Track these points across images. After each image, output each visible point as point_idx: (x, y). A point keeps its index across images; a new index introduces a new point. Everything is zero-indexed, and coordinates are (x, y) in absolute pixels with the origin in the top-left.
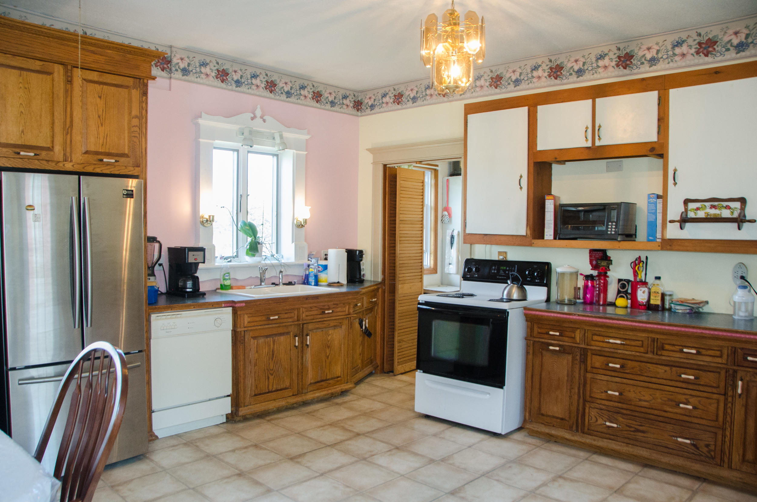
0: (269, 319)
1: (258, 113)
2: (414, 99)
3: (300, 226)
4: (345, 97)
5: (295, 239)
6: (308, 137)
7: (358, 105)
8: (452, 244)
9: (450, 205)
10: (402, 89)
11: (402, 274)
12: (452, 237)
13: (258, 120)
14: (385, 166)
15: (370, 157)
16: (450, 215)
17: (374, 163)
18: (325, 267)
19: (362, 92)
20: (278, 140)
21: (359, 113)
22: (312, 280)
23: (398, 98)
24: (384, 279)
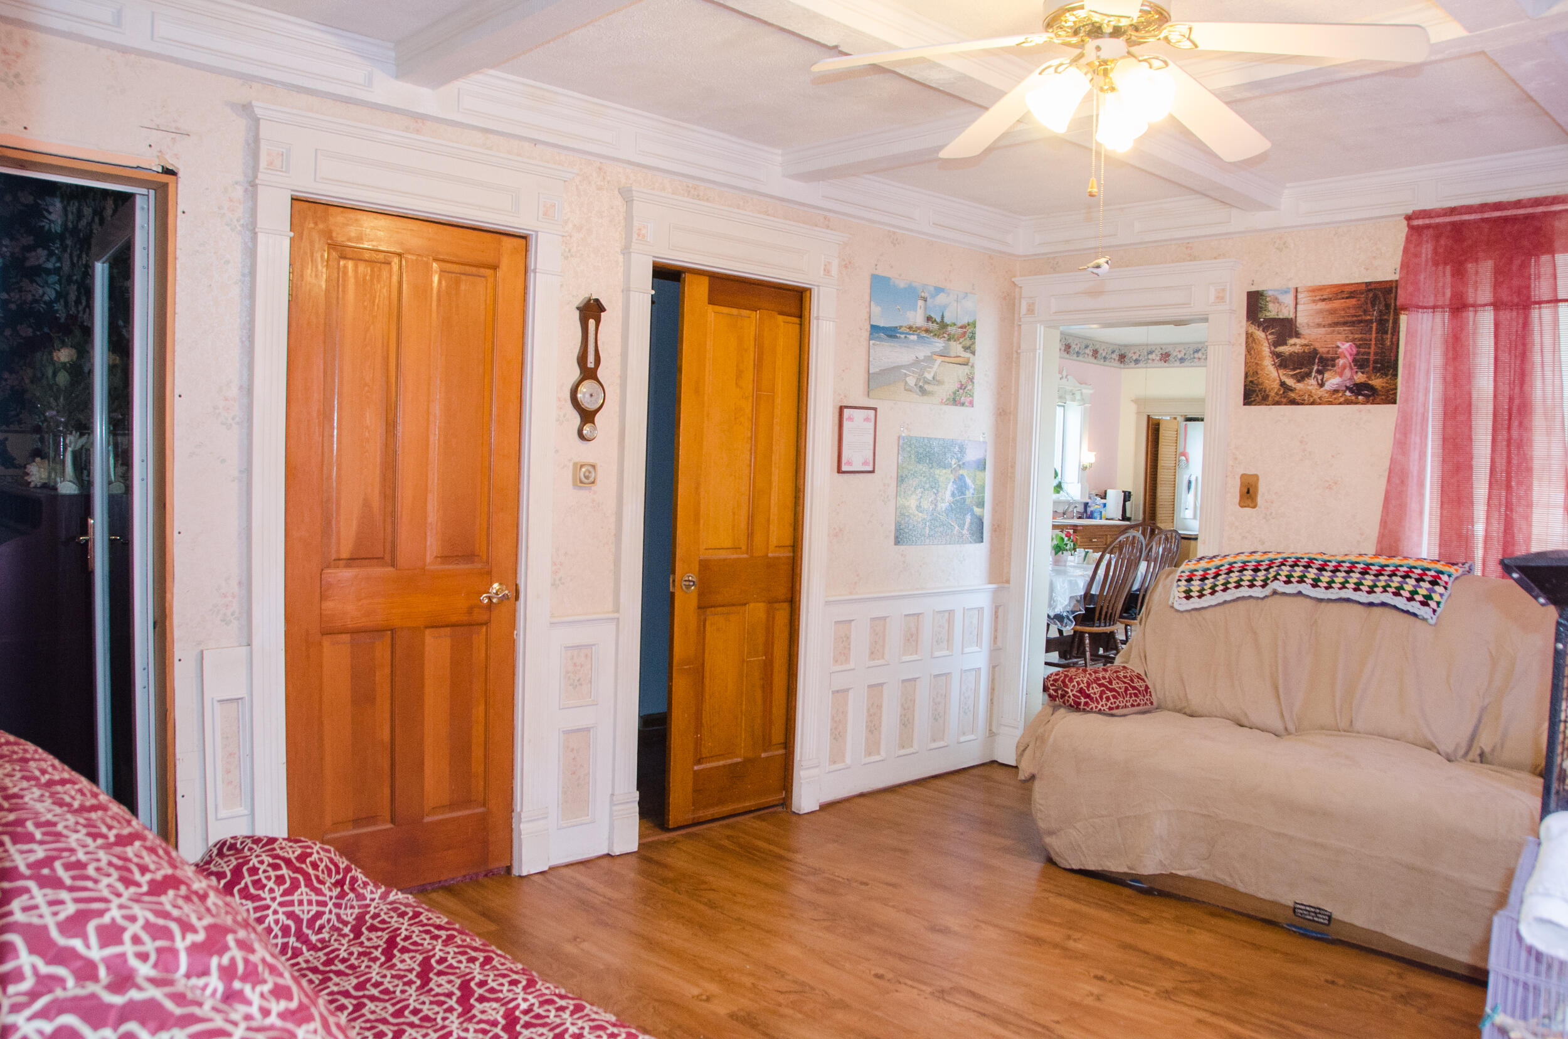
0: (1091, 541)
1: (1064, 374)
2: (1182, 360)
3: (1085, 468)
4: (1113, 352)
5: (1081, 480)
6: (1091, 391)
7: (1122, 358)
8: (1189, 488)
9: (1187, 451)
10: (1169, 349)
11: (1161, 513)
12: (1190, 482)
13: (1064, 380)
14: (1148, 416)
15: (1133, 408)
16: (1187, 460)
17: (1138, 413)
18: (1105, 505)
19: (1126, 346)
20: (1078, 397)
21: (1122, 366)
22: (1096, 515)
23: (1165, 357)
24: (1144, 519)
